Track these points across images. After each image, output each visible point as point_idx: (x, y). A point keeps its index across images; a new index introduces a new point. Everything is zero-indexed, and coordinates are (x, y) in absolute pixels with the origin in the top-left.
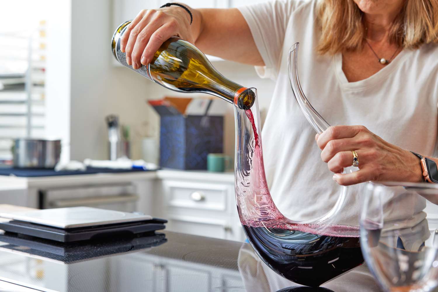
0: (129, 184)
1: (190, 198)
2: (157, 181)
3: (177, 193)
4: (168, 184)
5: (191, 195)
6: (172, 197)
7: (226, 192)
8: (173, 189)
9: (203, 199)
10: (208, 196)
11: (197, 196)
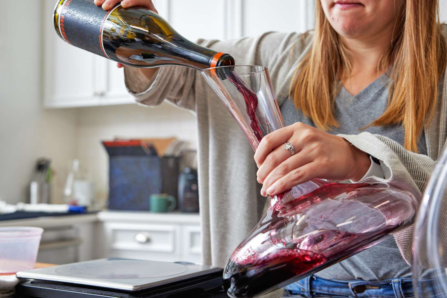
0: (70, 227)
1: (134, 240)
2: (98, 224)
3: (120, 236)
4: (110, 227)
5: (135, 237)
6: (114, 240)
7: (174, 232)
8: (115, 231)
9: (148, 241)
10: (154, 237)
11: (141, 237)
